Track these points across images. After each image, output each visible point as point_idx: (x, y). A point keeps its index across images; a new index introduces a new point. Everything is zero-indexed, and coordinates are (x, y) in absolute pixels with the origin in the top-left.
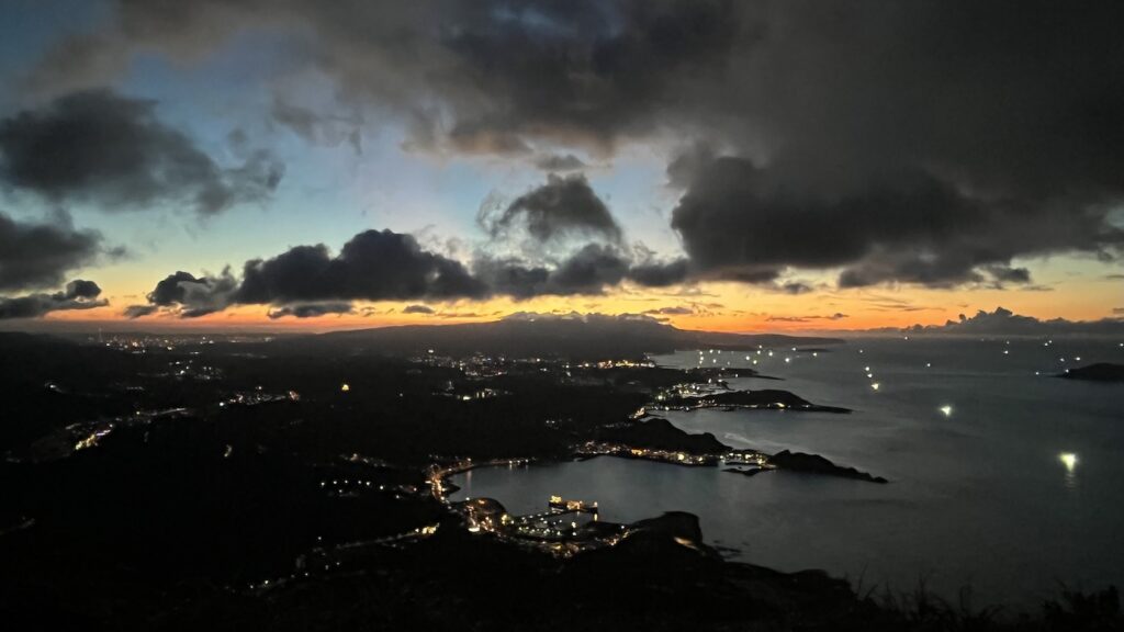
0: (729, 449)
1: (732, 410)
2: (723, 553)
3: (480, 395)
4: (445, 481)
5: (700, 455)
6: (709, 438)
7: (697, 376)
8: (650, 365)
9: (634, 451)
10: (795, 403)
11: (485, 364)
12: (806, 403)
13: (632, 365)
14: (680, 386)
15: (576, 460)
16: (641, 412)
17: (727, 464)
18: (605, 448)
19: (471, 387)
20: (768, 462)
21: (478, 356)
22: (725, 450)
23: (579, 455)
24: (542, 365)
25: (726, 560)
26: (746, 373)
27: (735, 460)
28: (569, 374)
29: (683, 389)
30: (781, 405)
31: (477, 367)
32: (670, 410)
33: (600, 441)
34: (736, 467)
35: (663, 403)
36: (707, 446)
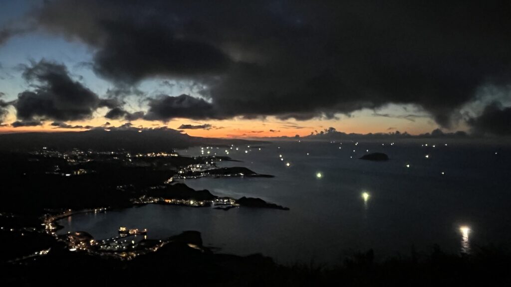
0: (217, 198)
1: (218, 177)
2: (212, 250)
3: (77, 173)
4: (54, 223)
5: (201, 201)
6: (206, 192)
7: (201, 160)
8: (176, 155)
9: (167, 201)
10: (248, 173)
11: (80, 155)
12: (254, 173)
13: (166, 155)
14: (191, 166)
15: (134, 207)
16: (171, 180)
17: (215, 205)
18: (150, 200)
19: (70, 169)
20: (236, 203)
21: (75, 151)
22: (214, 198)
23: (136, 204)
24: (114, 155)
25: (214, 253)
26: (226, 159)
27: (219, 203)
28: (130, 160)
29: (193, 167)
30: (242, 174)
31: (75, 157)
32: (186, 178)
33: (147, 197)
34: (220, 206)
35: (182, 175)
36: (206, 196)
